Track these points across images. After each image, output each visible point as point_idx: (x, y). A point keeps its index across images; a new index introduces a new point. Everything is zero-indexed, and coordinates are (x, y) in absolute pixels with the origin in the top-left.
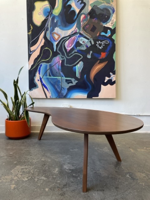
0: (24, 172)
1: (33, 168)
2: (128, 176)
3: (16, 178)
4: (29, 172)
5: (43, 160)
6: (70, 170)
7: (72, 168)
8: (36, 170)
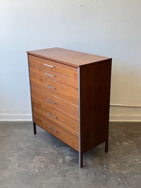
0: (41, 161)
1: (46, 159)
2: (105, 166)
3: (37, 165)
4: (44, 162)
5: (52, 152)
6: (70, 160)
7: (71, 159)
8: (48, 160)
